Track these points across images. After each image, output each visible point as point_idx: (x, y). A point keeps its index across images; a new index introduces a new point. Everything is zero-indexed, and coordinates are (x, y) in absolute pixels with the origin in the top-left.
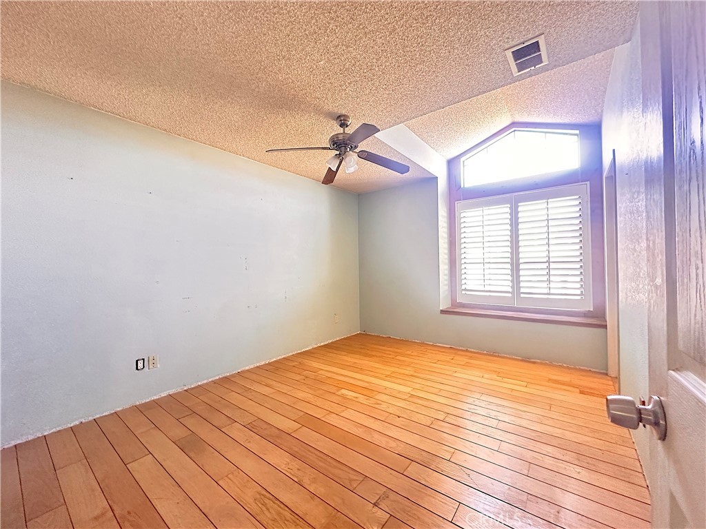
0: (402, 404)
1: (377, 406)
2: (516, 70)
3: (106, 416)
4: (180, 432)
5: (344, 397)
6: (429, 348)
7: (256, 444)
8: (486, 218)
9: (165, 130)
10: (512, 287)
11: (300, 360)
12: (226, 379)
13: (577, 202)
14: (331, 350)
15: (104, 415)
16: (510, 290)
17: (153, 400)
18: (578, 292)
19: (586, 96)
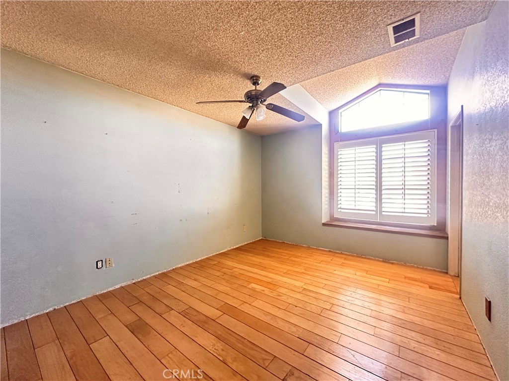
0: (298, 296)
1: (279, 298)
2: (394, 42)
3: (73, 304)
4: (130, 318)
5: (253, 290)
6: (313, 251)
7: (189, 328)
8: (357, 155)
9: (118, 86)
10: (376, 207)
11: (219, 260)
12: (164, 275)
13: (427, 145)
14: (242, 252)
15: (72, 303)
16: (375, 209)
17: (110, 291)
18: (426, 211)
19: (439, 64)
